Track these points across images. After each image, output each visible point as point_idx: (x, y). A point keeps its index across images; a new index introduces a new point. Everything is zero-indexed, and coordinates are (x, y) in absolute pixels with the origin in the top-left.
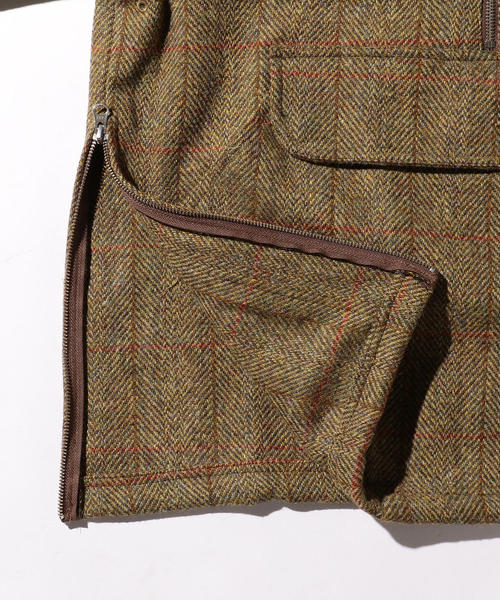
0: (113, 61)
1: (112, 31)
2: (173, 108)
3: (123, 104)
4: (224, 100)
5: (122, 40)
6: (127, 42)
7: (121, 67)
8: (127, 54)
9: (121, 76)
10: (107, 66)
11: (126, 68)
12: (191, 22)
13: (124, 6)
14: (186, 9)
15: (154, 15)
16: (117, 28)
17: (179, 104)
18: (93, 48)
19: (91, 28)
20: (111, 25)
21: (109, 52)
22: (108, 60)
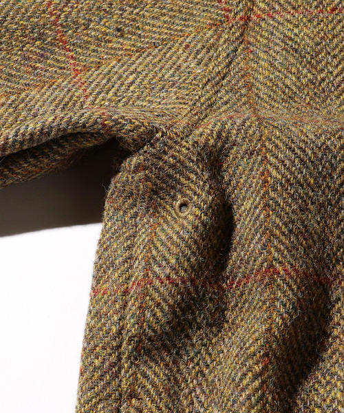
0: (133, 307)
1: (130, 258)
2: (245, 375)
3: (154, 385)
4: (332, 375)
5: (148, 267)
6: (157, 269)
7: (148, 314)
8: (156, 290)
9: (151, 333)
10: (122, 318)
11: (159, 317)
12: (278, 227)
13: (153, 215)
14: (267, 205)
15: (204, 217)
16: (138, 252)
17: (257, 368)
18: (95, 291)
19: (93, 257)
20: (129, 248)
21: (126, 292)
22: (125, 306)
